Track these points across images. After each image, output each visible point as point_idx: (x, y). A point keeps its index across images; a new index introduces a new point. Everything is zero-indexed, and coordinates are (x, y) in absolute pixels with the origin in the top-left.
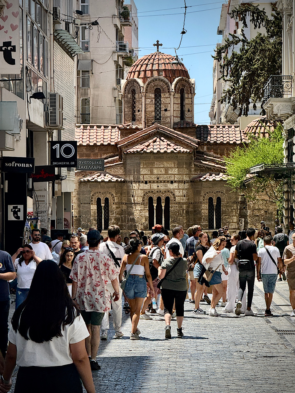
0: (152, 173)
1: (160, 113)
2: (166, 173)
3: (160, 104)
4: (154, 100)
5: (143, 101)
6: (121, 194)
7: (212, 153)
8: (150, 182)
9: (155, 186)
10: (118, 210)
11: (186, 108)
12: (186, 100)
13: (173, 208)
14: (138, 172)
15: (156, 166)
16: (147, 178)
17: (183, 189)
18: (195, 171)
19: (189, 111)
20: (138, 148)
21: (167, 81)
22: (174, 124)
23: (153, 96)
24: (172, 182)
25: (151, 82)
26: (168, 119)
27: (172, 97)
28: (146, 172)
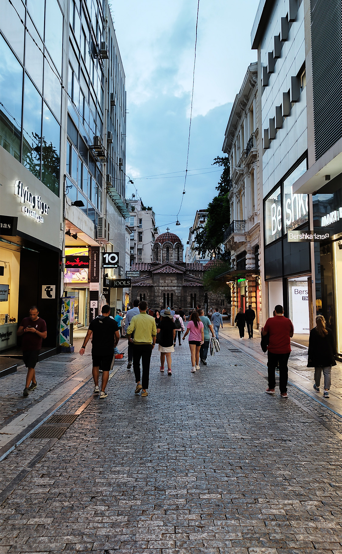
0: (165, 283)
1: (169, 257)
2: (172, 282)
3: (169, 254)
4: (166, 252)
5: (162, 252)
6: (151, 292)
7: (191, 275)
8: (164, 286)
9: (166, 288)
10: (150, 299)
11: (180, 256)
12: (180, 252)
13: (175, 298)
14: (159, 282)
15: (167, 279)
16: (163, 285)
17: (179, 290)
18: (184, 282)
19: (181, 257)
20: (159, 271)
21: (172, 243)
22: (175, 262)
23: (166, 250)
24: (174, 287)
25: (165, 244)
26: (172, 260)
27: (174, 250)
28: (162, 282)
